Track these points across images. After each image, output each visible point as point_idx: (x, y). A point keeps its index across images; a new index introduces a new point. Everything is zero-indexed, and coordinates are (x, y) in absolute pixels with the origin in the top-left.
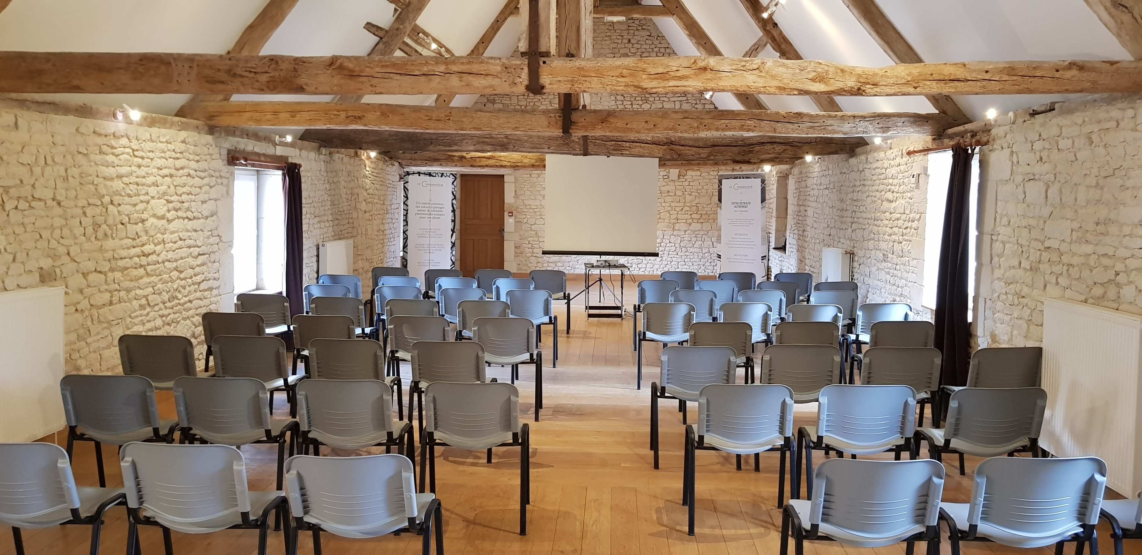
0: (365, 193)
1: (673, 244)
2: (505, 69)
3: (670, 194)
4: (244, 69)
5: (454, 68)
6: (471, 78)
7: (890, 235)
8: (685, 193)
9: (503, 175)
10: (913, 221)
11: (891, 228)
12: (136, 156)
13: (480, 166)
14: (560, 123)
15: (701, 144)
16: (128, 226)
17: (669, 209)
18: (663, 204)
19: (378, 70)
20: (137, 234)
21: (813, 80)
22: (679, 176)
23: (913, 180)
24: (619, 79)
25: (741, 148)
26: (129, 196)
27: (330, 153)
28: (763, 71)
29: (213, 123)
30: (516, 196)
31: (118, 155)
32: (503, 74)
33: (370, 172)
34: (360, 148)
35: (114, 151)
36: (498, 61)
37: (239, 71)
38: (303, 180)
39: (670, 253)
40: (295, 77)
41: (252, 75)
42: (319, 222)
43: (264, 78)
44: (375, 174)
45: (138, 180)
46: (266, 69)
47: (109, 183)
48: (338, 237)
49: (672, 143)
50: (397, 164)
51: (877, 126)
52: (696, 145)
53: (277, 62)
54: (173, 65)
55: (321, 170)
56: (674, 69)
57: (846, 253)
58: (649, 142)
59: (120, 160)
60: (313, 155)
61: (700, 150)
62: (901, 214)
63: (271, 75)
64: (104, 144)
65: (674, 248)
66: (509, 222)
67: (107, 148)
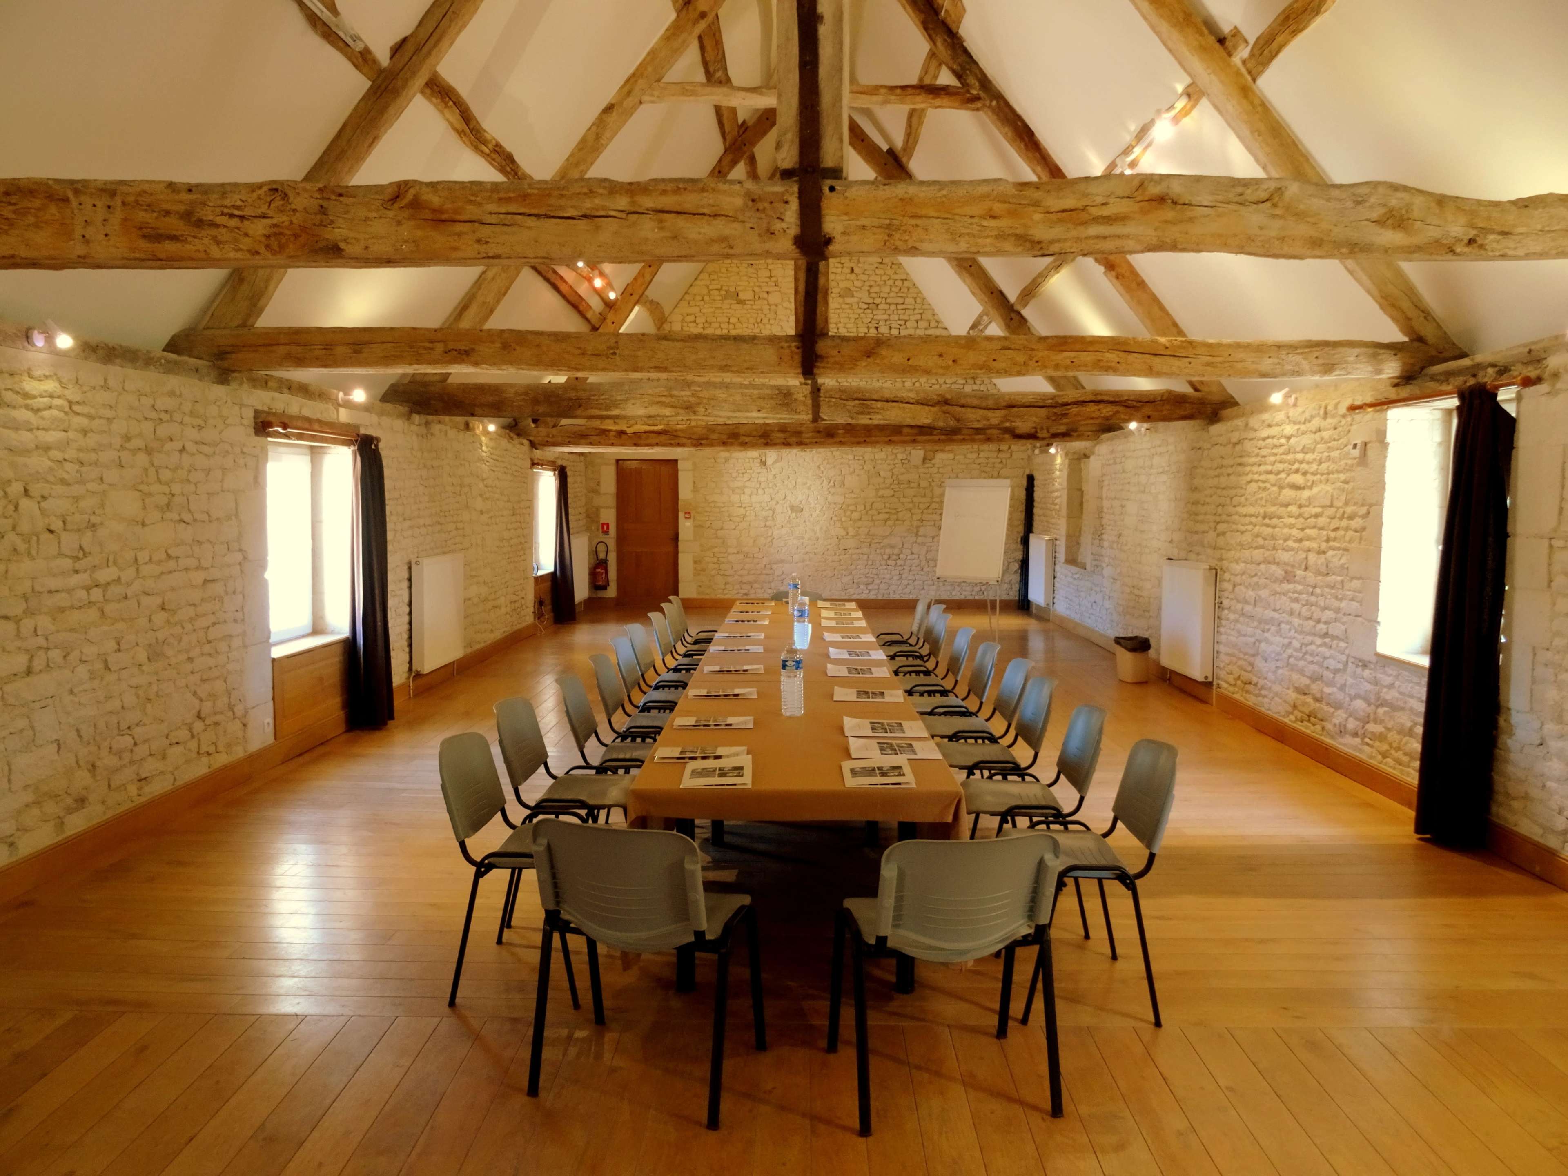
0: (481, 485)
1: (916, 556)
2: (750, 203)
3: (912, 485)
4: (218, 210)
5: (647, 202)
6: (681, 222)
7: (1300, 541)
8: (933, 484)
9: (676, 461)
10: (1351, 518)
11: (1303, 529)
12: (77, 414)
13: (647, 445)
14: (798, 358)
15: (990, 403)
16: (64, 536)
17: (911, 505)
18: (902, 500)
19: (492, 207)
20: (81, 547)
21: (1380, 223)
22: (924, 459)
23: (1356, 453)
24: (985, 223)
25: (1050, 409)
26: (63, 482)
27: (427, 424)
28: (1280, 204)
29: (225, 364)
30: (695, 490)
31: (39, 410)
32: (748, 214)
33: (488, 454)
34: (473, 415)
35: (29, 402)
36: (737, 187)
37: (208, 214)
38: (384, 463)
39: (913, 568)
40: (322, 225)
41: (234, 222)
42: (411, 527)
43: (259, 228)
44: (495, 457)
45: (81, 455)
46: (264, 209)
47: (20, 460)
48: (443, 549)
49: (946, 402)
50: (526, 442)
51: (1316, 362)
52: (984, 405)
53: (286, 195)
54: (74, 203)
55: (412, 449)
56: (1100, 200)
57: (1211, 569)
58: (911, 401)
59: (43, 418)
60: (399, 424)
61: (990, 414)
62: (1323, 507)
63: (275, 221)
64: (6, 389)
65: (917, 562)
66: (685, 527)
67: (15, 396)
